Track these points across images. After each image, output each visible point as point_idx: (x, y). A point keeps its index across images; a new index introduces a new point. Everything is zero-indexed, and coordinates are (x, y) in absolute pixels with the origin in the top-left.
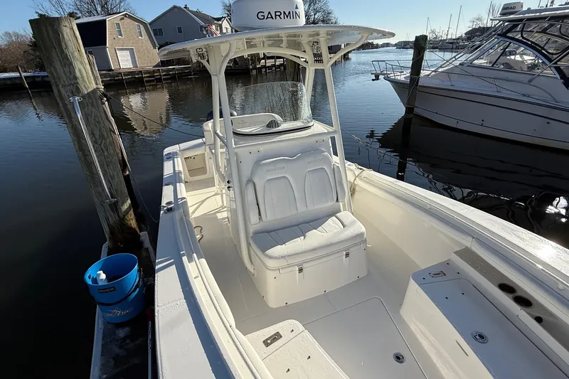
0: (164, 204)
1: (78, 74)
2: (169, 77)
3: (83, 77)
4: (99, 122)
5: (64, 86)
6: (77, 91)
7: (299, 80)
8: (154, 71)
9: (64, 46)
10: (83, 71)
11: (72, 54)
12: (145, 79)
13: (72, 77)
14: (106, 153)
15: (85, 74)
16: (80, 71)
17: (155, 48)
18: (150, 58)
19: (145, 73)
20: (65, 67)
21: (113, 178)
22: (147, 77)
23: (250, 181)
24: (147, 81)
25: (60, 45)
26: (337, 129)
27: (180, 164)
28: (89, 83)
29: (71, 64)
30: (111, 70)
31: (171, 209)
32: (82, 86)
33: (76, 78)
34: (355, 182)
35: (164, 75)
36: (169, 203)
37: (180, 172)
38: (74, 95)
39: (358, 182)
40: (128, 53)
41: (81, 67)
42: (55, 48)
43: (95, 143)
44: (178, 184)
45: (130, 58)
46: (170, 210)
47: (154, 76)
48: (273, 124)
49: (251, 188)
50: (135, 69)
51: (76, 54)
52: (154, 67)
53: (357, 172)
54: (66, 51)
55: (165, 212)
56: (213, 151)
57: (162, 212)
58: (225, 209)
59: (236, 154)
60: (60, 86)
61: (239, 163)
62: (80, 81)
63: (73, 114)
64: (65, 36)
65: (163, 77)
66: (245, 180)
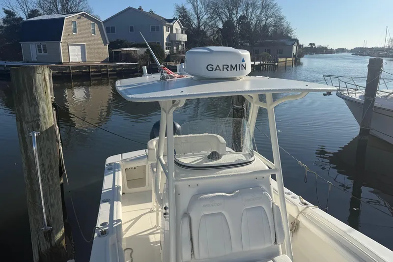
0: (98, 225)
1: (41, 112)
2: (115, 73)
3: (44, 115)
4: (50, 154)
5: (27, 122)
6: (38, 126)
7: (242, 117)
8: (101, 67)
9: (34, 89)
10: (46, 109)
11: (40, 96)
12: (91, 74)
13: (35, 114)
14: (51, 183)
15: (46, 112)
16: (43, 109)
17: (105, 44)
18: (100, 53)
19: (92, 68)
20: (32, 106)
21: (52, 206)
22: (94, 72)
23: (186, 214)
24: (93, 76)
25: (31, 89)
26: (278, 168)
27: (120, 178)
28: (49, 120)
29: (37, 104)
30: (61, 63)
31: (105, 231)
32: (43, 123)
33: (38, 116)
34: (298, 219)
35: (111, 71)
36: (103, 224)
37: (119, 188)
38: (34, 130)
39: (301, 219)
40: (79, 48)
41: (45, 107)
42: (27, 91)
43: (43, 172)
44: (115, 203)
45: (80, 53)
46: (104, 233)
47: (101, 71)
48: (214, 156)
49: (186, 221)
50: (83, 64)
51: (43, 95)
52: (102, 62)
53: (301, 207)
54: (35, 93)
55: (99, 236)
56: (155, 169)
57: (96, 235)
58: (159, 231)
59: (176, 187)
60: (24, 122)
61: (177, 194)
62: (41, 118)
63: (29, 147)
64: (37, 81)
65: (109, 73)
66: (181, 212)
